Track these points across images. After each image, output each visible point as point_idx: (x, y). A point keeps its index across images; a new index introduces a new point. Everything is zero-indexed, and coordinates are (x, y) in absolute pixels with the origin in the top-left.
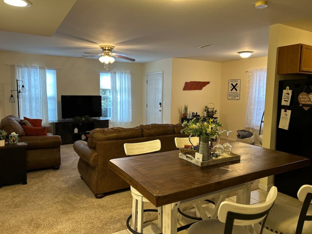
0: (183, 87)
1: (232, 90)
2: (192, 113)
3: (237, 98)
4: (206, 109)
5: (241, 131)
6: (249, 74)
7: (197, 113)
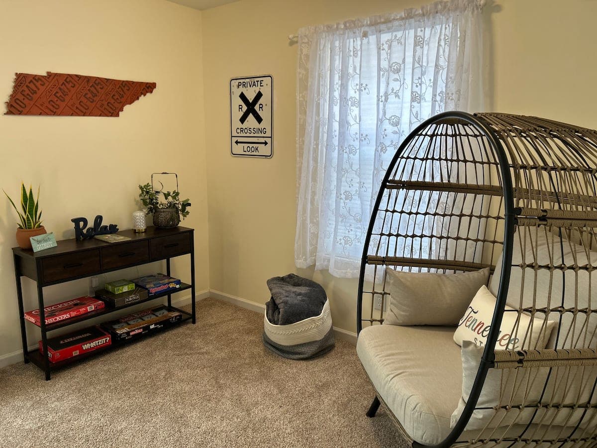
0: (6, 99)
1: (243, 120)
2: (73, 221)
3: (264, 150)
4: (148, 197)
5: (282, 279)
6: (301, 50)
7: (99, 219)
